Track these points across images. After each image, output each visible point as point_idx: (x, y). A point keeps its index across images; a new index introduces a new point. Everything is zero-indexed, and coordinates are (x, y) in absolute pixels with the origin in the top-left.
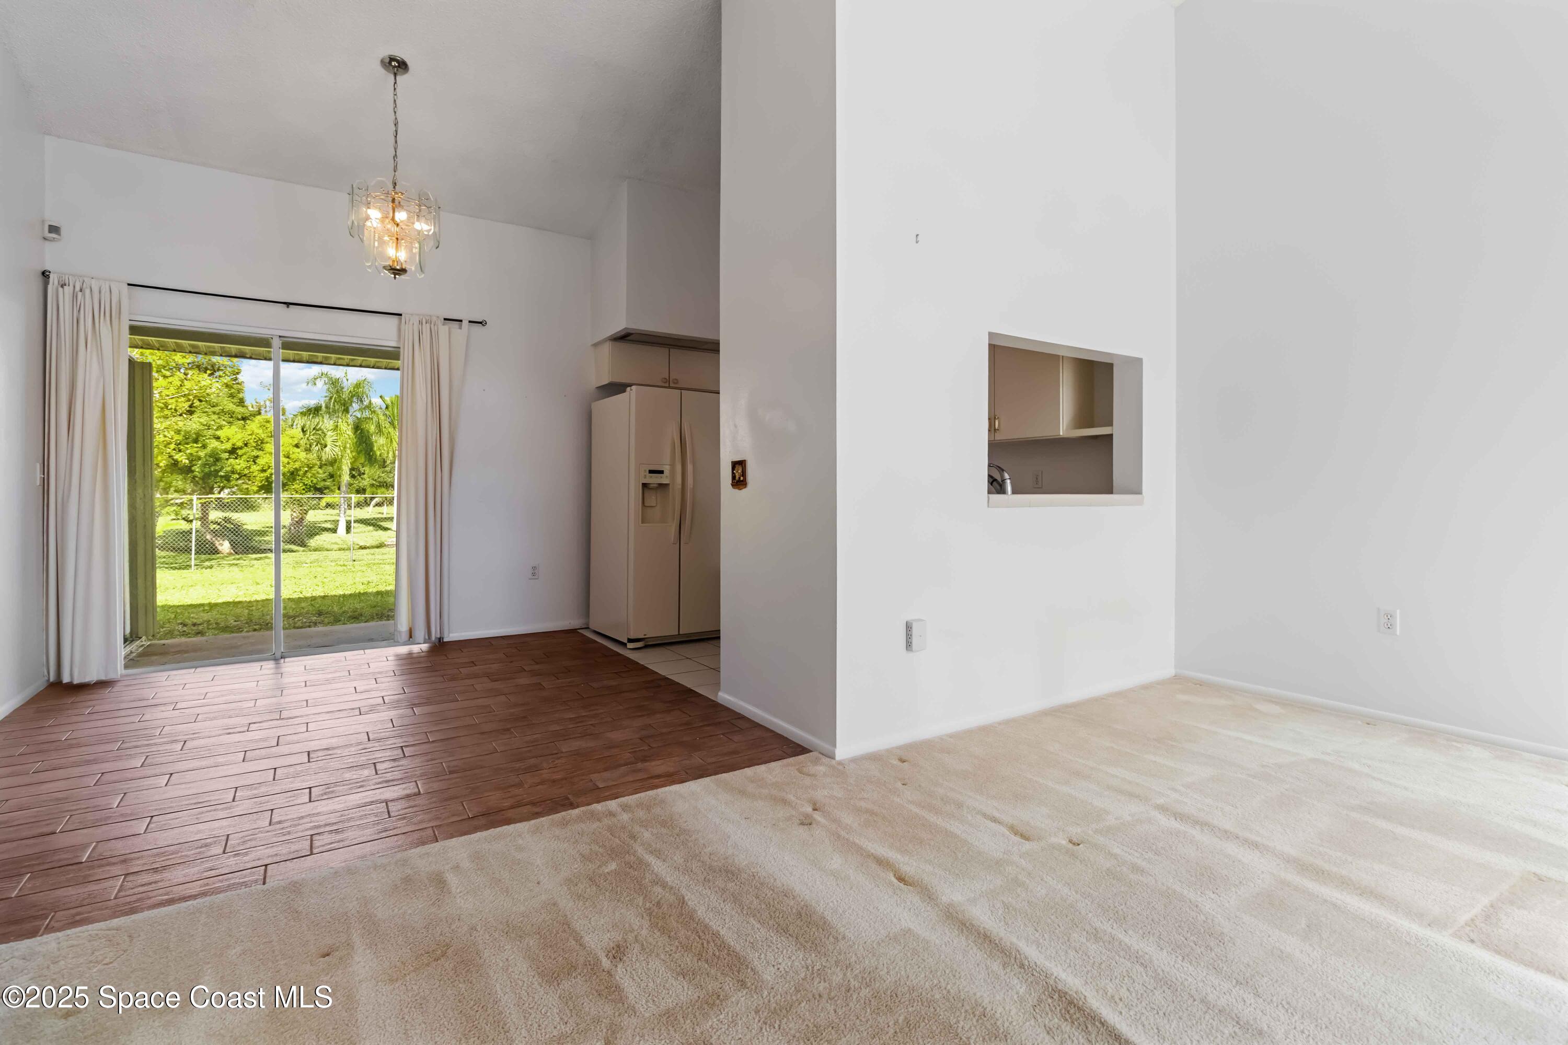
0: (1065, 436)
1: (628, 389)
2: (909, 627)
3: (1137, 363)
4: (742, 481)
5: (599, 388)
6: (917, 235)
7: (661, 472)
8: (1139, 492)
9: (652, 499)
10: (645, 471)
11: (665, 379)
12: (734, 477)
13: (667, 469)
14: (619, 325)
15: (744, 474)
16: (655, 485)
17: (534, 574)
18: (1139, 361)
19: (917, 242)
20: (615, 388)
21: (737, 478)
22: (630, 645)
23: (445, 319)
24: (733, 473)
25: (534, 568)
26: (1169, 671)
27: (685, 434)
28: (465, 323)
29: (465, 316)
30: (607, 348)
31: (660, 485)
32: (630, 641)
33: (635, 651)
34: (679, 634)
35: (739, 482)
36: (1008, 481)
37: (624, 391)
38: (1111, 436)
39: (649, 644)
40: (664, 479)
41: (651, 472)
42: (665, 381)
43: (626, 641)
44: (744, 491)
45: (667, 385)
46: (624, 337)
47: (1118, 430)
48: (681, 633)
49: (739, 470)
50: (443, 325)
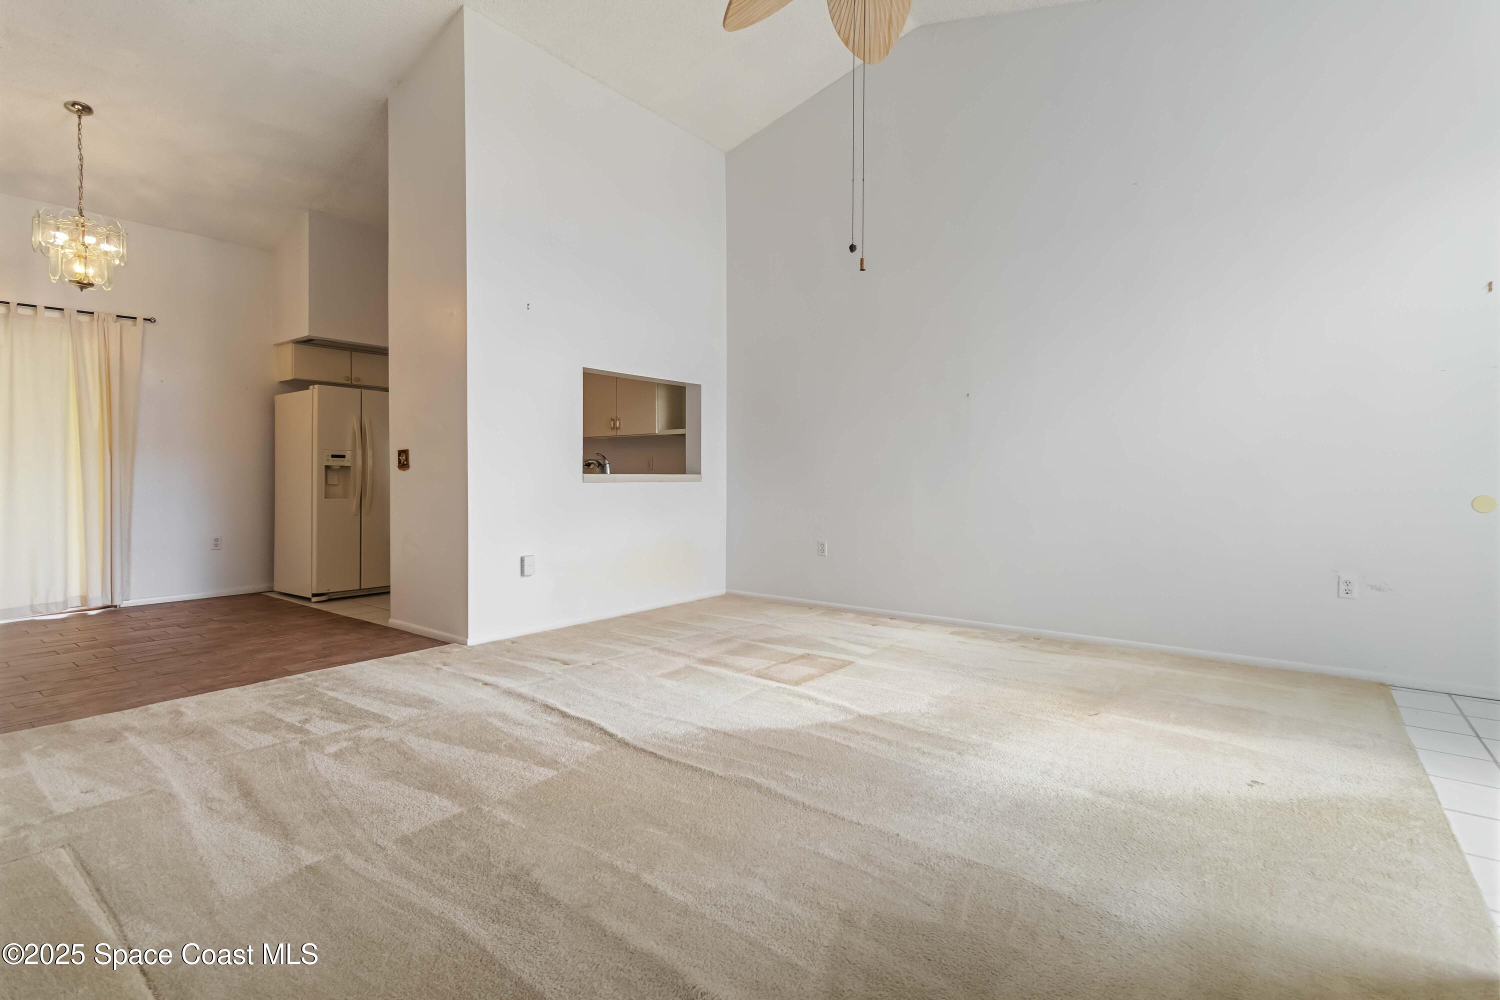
0: (660, 434)
1: (311, 387)
2: (522, 560)
3: (698, 387)
4: (406, 465)
5: (281, 382)
6: (528, 305)
7: (343, 457)
8: (700, 473)
9: (334, 478)
10: (328, 456)
11: (347, 377)
12: (400, 462)
13: (348, 454)
14: (304, 332)
15: (407, 459)
16: (338, 467)
17: (216, 545)
18: (701, 385)
19: (528, 309)
20: (298, 385)
21: (402, 462)
22: (314, 599)
23: (118, 316)
24: (399, 459)
25: (216, 540)
26: (722, 591)
27: (365, 428)
28: (140, 321)
29: (140, 314)
30: (289, 350)
31: (342, 467)
32: (314, 595)
33: (319, 604)
34: (360, 589)
35: (404, 464)
36: (608, 465)
37: (308, 389)
38: (684, 435)
39: (332, 598)
40: (345, 462)
41: (333, 456)
42: (347, 379)
43: (310, 596)
44: (407, 472)
45: (349, 382)
46: (307, 342)
47: (688, 431)
48: (362, 587)
49: (403, 458)
50: (115, 322)
